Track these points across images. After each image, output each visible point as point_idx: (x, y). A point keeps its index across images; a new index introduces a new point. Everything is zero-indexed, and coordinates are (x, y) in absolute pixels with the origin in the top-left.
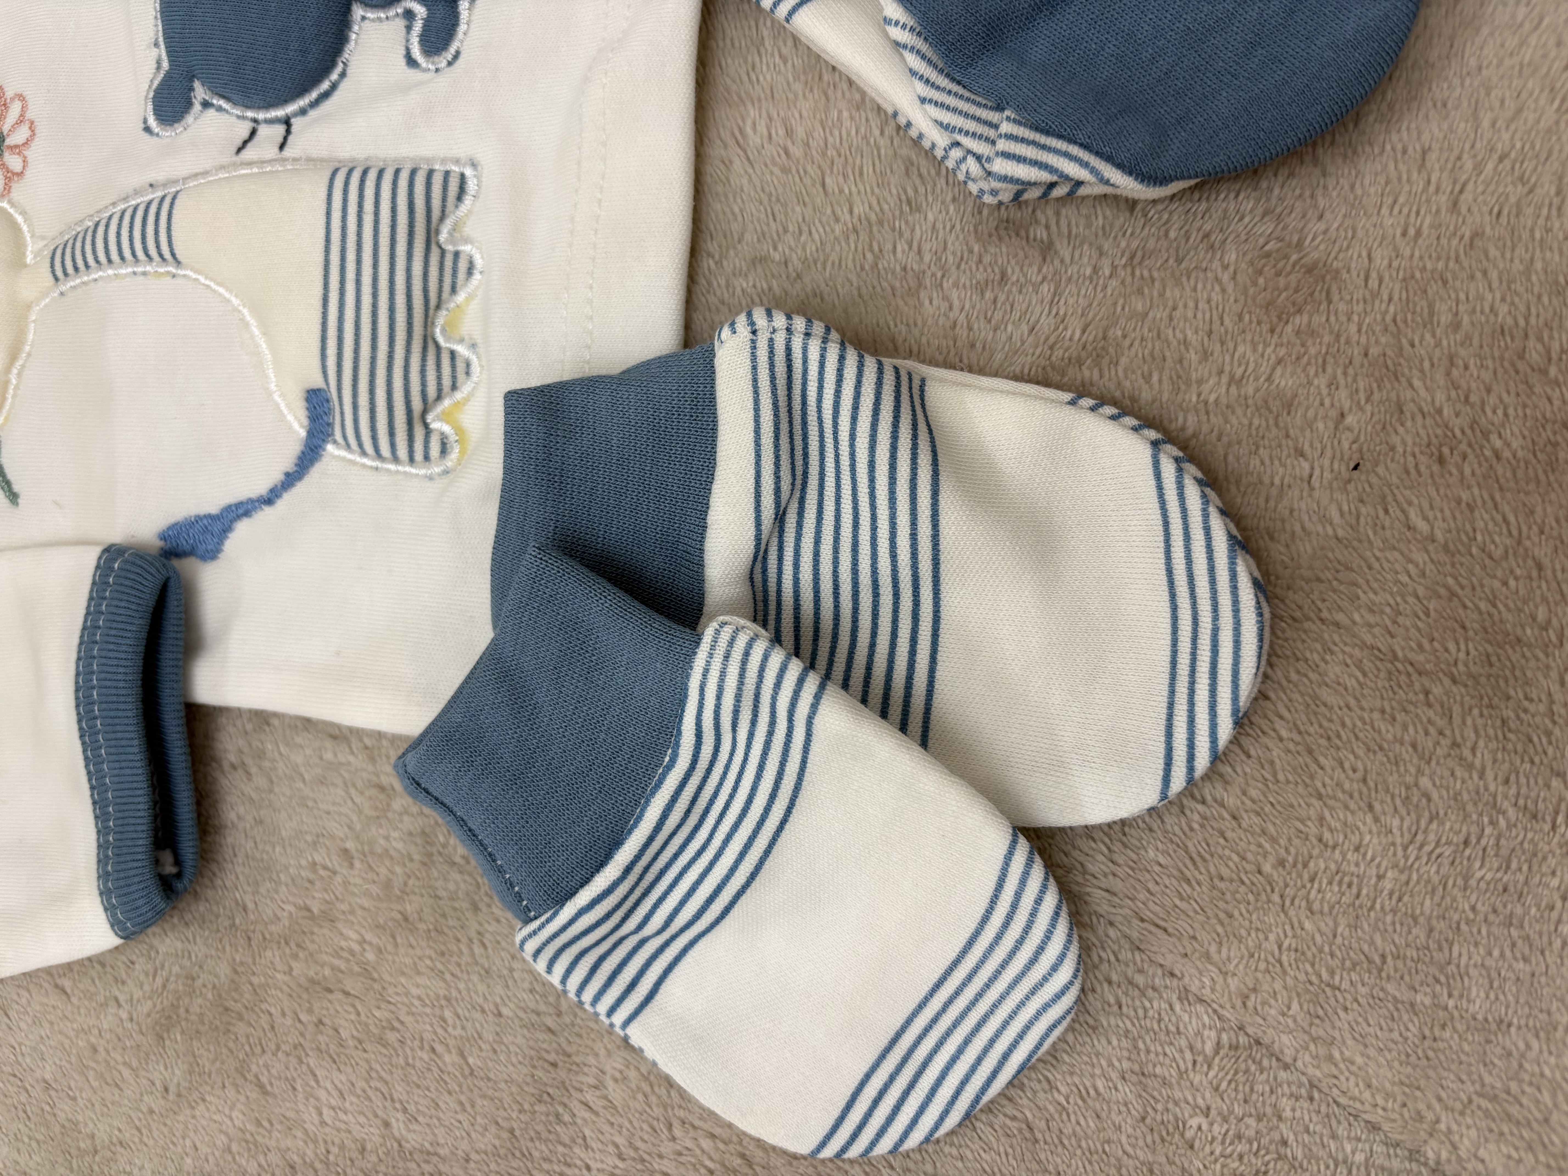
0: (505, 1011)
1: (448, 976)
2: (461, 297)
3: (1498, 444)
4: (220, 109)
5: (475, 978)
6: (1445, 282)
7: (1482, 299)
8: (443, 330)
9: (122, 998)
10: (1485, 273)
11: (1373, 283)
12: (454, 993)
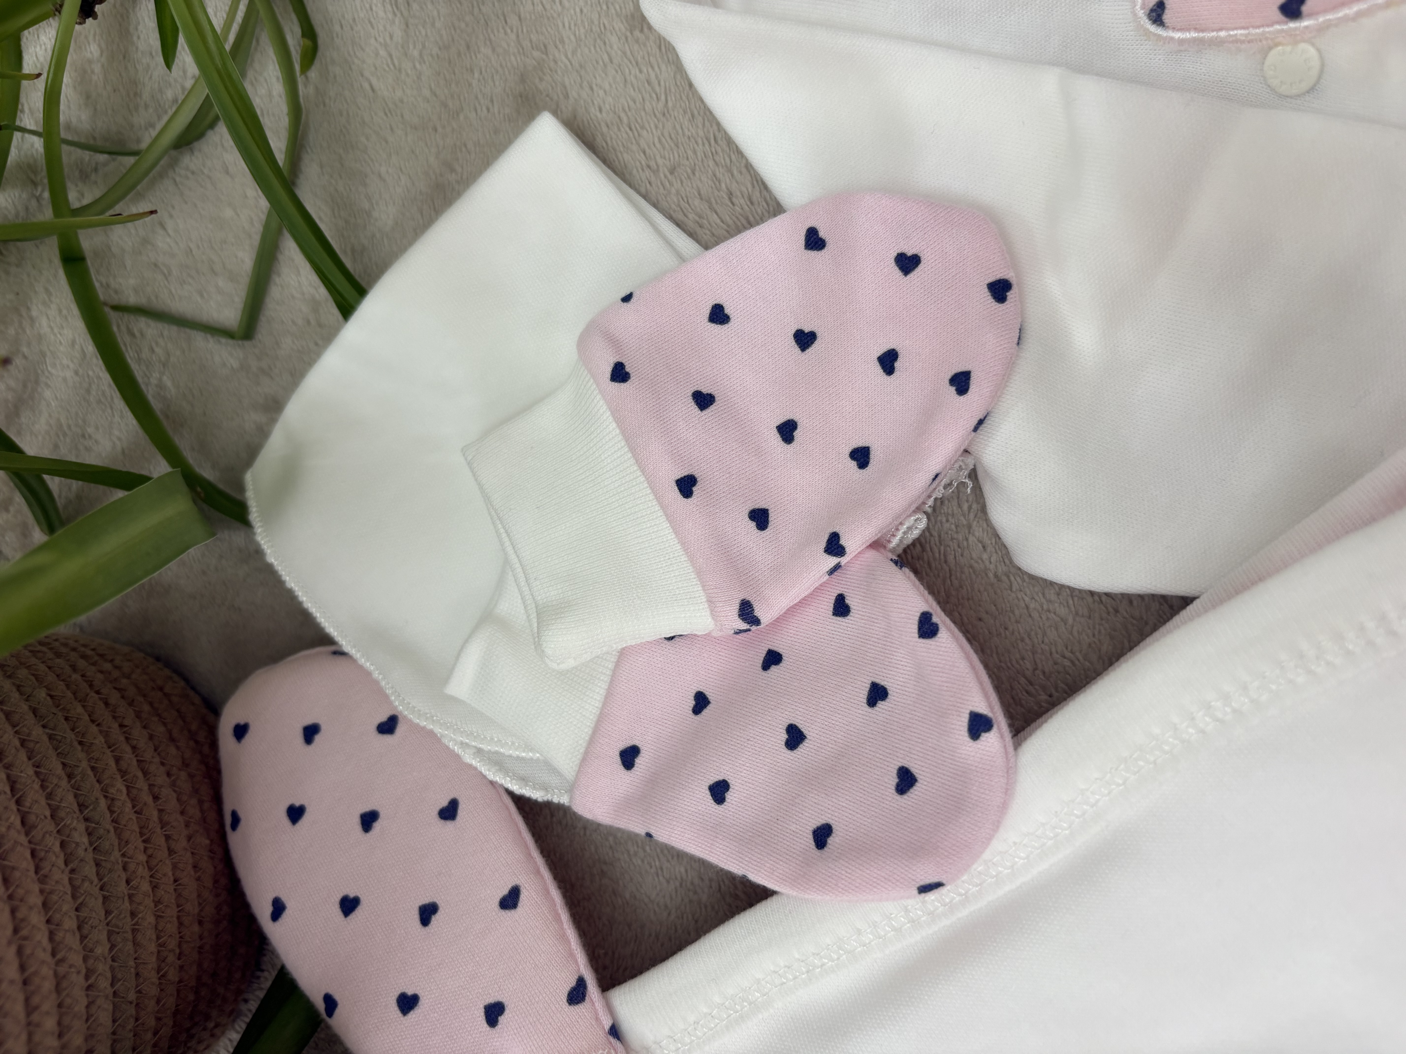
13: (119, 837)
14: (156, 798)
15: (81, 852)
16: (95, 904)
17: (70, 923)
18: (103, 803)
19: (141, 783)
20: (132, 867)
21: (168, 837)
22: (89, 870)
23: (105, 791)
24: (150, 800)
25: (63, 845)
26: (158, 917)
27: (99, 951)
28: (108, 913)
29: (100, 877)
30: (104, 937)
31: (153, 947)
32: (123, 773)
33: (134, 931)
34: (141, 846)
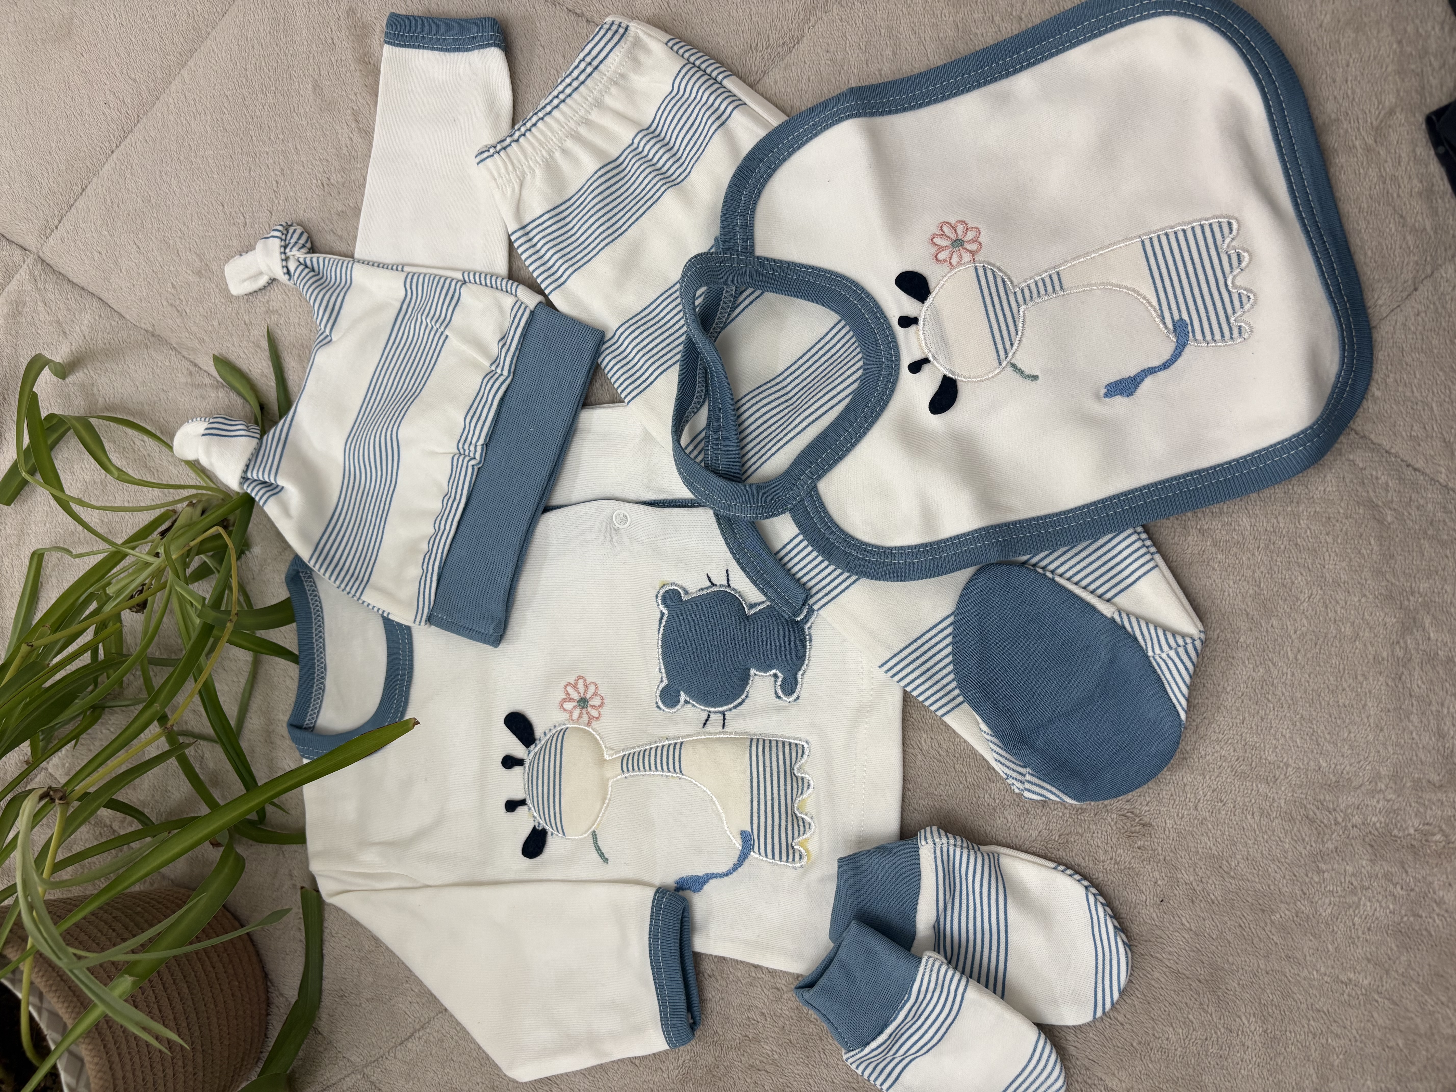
0: (835, 1081)
1: (810, 1066)
2: (805, 796)
3: (1213, 897)
4: (694, 705)
5: (822, 1067)
6: (1193, 835)
7: (1206, 844)
8: (798, 809)
9: (664, 1069)
10: (1207, 833)
11: (1167, 833)
12: (813, 1073)
13: (200, 987)
14: (214, 968)
15: (186, 996)
16: (193, 1016)
17: (184, 1024)
18: (193, 974)
19: (208, 963)
20: (206, 999)
21: (220, 984)
22: (190, 1003)
23: (193, 969)
24: (211, 969)
25: (179, 993)
26: (218, 1019)
27: (196, 1034)
28: (198, 1019)
29: (194, 1004)
30: (197, 1028)
31: (217, 1031)
32: (199, 960)
33: (209, 1025)
34: (209, 990)
